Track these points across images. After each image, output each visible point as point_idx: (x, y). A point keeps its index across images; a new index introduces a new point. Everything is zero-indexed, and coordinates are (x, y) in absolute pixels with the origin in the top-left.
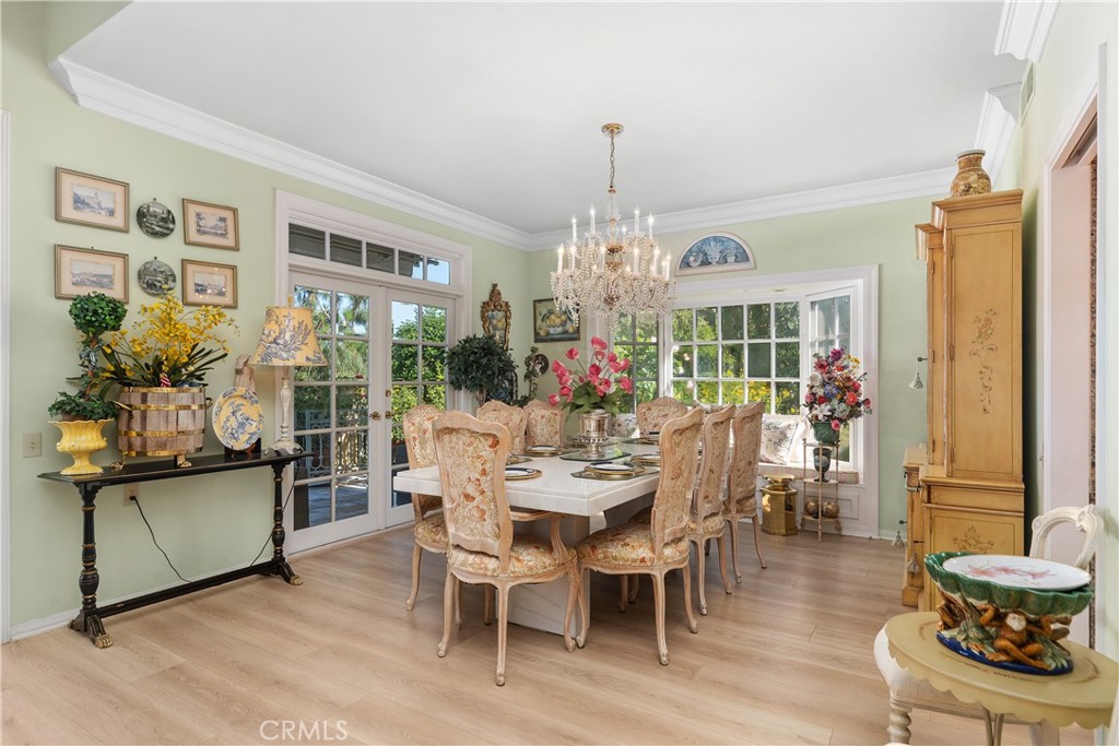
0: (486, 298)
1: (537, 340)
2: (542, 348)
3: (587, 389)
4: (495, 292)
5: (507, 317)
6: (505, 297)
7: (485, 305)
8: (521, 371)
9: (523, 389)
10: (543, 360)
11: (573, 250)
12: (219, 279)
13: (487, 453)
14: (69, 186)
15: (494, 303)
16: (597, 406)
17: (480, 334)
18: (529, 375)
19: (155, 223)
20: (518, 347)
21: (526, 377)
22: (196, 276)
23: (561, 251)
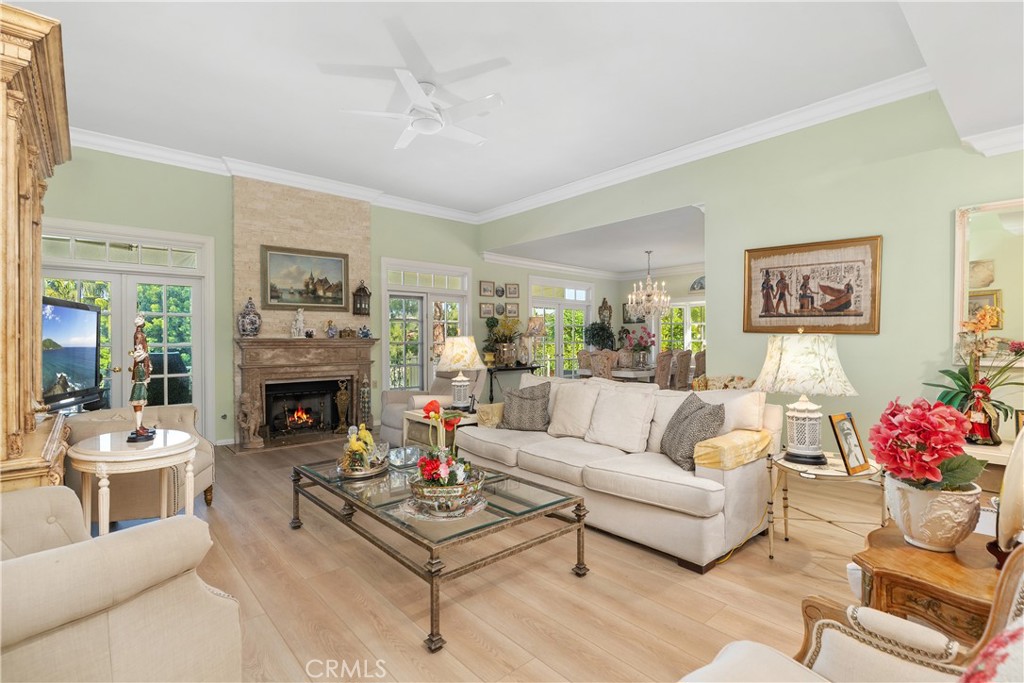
0: (600, 304)
1: (625, 322)
2: (627, 326)
3: (639, 344)
4: (605, 302)
5: (611, 313)
6: (609, 304)
7: (600, 308)
8: (617, 337)
9: (617, 345)
10: (627, 332)
11: (634, 297)
12: (515, 308)
13: (606, 361)
14: (484, 286)
15: (604, 306)
16: (643, 350)
17: (599, 321)
18: (620, 339)
19: (500, 293)
20: (615, 327)
21: (619, 340)
22: (509, 307)
23: (630, 296)
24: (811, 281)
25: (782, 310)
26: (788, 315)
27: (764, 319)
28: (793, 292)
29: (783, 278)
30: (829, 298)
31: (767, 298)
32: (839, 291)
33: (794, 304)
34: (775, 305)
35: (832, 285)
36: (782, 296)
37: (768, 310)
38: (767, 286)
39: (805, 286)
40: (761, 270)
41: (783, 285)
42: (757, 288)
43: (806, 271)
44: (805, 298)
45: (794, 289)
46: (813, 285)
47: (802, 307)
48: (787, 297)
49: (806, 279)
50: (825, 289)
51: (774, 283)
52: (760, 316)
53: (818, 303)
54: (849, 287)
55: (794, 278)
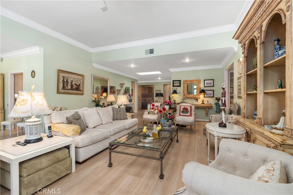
24: (73, 82)
25: (67, 88)
26: (68, 90)
27: (63, 90)
28: (69, 84)
29: (67, 80)
30: (76, 86)
31: (63, 84)
32: (78, 85)
33: (69, 87)
34: (65, 86)
35: (77, 84)
36: (67, 85)
37: (64, 88)
38: (63, 81)
39: (72, 83)
40: (62, 76)
41: (67, 82)
42: (61, 81)
43: (72, 79)
44: (72, 86)
45: (70, 82)
46: (73, 83)
47: (71, 88)
48: (68, 85)
49: (72, 81)
50: (76, 84)
51: (65, 81)
52: (62, 89)
53: (74, 87)
54: (79, 84)
55: (70, 80)
